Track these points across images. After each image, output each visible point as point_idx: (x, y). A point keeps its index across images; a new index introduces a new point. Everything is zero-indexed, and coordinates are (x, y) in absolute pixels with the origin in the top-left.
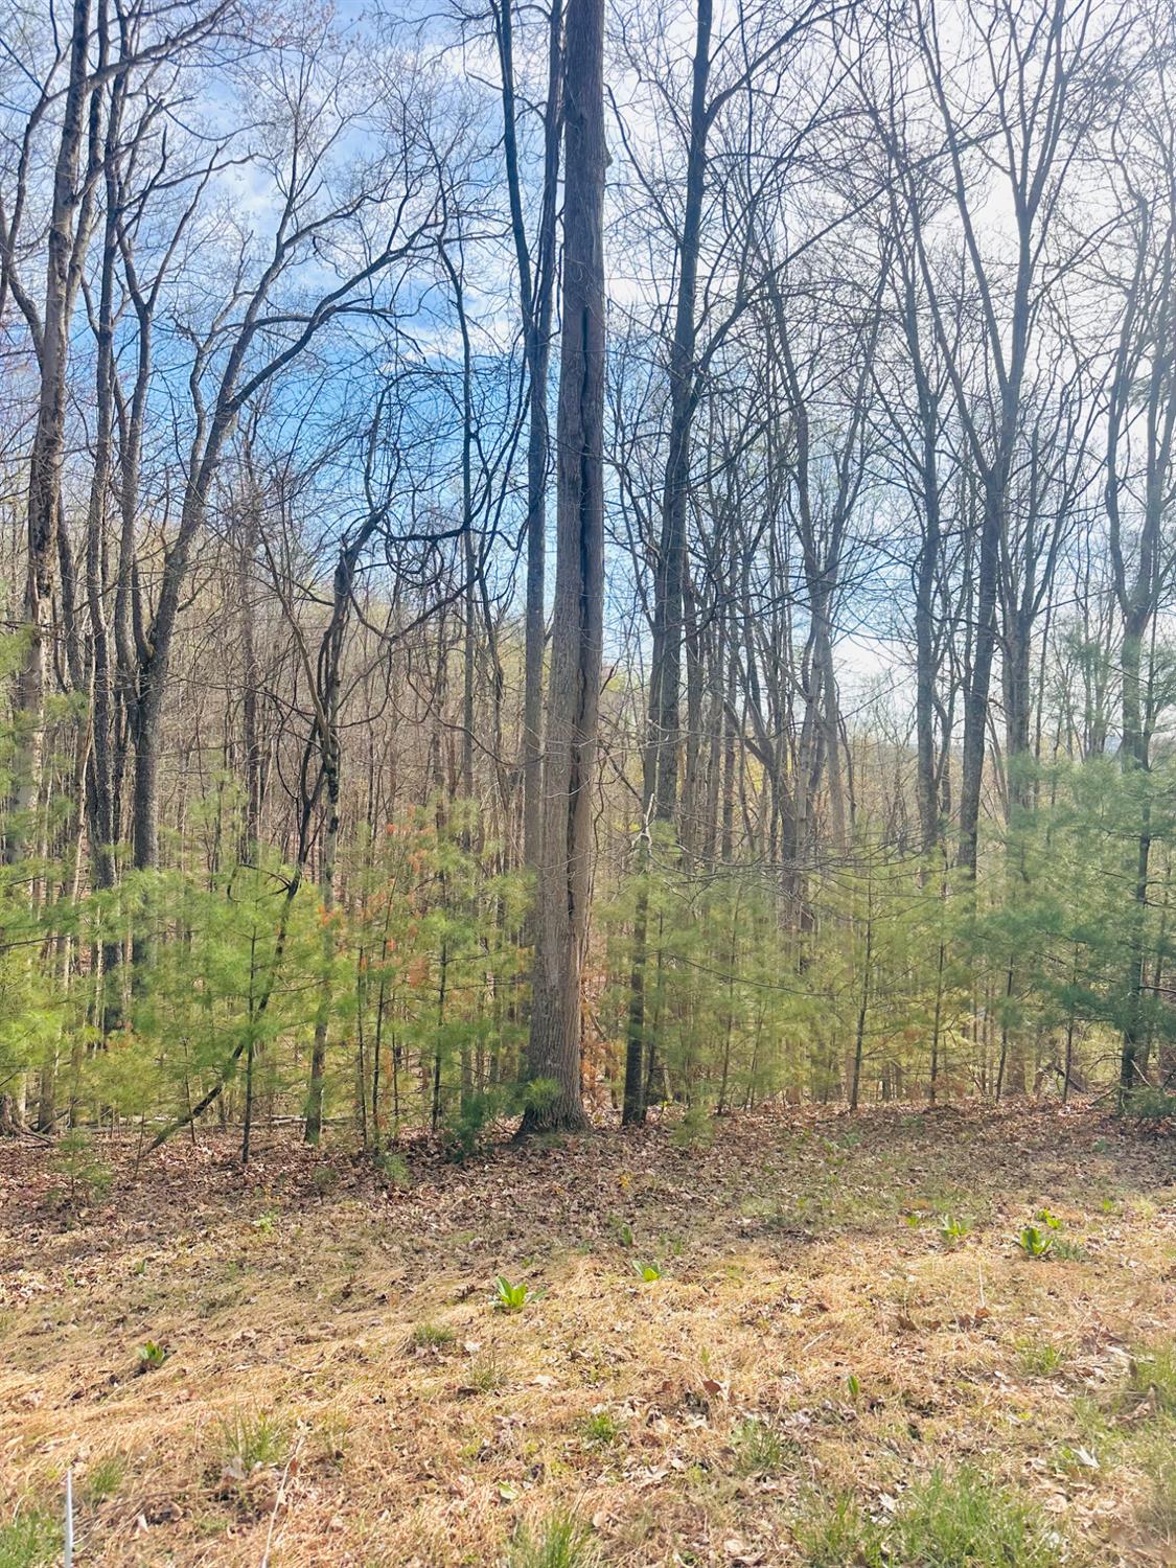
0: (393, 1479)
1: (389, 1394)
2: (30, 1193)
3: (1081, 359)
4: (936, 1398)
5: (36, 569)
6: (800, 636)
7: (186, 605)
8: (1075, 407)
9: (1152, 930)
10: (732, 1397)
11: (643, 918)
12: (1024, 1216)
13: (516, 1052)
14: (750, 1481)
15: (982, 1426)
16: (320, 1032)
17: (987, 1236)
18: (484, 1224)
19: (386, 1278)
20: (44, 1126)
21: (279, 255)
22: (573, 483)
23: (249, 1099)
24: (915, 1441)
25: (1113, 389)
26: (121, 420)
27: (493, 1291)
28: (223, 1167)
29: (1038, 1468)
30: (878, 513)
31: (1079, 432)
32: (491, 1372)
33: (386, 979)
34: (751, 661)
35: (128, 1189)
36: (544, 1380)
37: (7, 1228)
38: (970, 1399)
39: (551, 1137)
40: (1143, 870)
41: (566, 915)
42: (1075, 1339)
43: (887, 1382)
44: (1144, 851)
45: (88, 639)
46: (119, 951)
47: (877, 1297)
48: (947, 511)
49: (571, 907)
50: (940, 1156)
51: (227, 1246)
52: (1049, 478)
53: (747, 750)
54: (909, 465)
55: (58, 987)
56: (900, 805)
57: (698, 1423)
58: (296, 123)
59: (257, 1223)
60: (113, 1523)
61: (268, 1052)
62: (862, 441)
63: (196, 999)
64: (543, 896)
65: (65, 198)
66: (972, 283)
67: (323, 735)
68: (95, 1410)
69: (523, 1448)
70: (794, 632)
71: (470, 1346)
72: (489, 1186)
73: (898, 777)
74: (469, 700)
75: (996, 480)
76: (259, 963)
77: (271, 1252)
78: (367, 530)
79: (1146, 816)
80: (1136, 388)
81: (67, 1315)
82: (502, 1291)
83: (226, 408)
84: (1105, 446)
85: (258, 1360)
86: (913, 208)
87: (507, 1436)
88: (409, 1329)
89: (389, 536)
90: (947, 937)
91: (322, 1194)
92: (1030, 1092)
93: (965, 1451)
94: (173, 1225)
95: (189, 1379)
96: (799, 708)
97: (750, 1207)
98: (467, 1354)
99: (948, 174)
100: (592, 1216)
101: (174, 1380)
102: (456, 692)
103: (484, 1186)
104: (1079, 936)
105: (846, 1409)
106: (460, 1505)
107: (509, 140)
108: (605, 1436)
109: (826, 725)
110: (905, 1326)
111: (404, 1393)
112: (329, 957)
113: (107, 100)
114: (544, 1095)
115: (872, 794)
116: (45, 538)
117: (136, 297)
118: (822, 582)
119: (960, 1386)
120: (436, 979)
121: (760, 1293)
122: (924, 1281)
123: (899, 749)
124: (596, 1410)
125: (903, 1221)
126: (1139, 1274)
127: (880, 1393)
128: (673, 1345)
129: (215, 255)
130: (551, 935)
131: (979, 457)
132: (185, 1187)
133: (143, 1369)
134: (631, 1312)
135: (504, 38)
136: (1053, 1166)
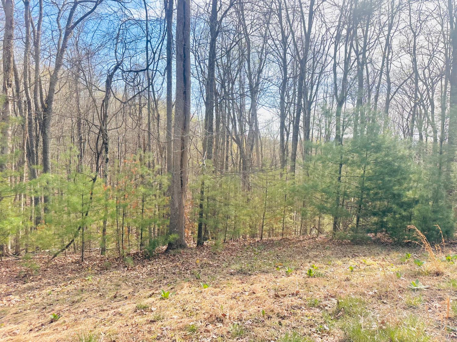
1: (129, 324)
2: (13, 273)
3: (328, 28)
4: (286, 314)
5: (6, 78)
6: (248, 107)
7: (58, 92)
8: (325, 42)
9: (342, 189)
10: (230, 318)
11: (203, 188)
12: (308, 267)
13: (165, 227)
14: (235, 340)
15: (298, 321)
16: (105, 222)
17: (298, 272)
18: (156, 275)
19: (127, 292)
20: (17, 253)
22: (181, 56)
23: (83, 243)
24: (280, 326)
25: (336, 37)
26: (34, 31)
27: (159, 294)
28: (76, 263)
29: (313, 331)
30: (270, 71)
31: (326, 49)
32: (160, 316)
33: (125, 206)
34: (234, 114)
35: (45, 270)
36: (175, 317)
37: (6, 283)
38: (295, 314)
39: (176, 250)
40: (340, 173)
41: (180, 187)
42: (323, 297)
43: (272, 311)
44: (341, 167)
45: (25, 102)
46: (40, 200)
47: (269, 289)
48: (289, 72)
49: (182, 184)
50: (285, 251)
51: (77, 285)
52: (318, 62)
53: (233, 140)
54: (279, 58)
55: (20, 211)
56: (275, 156)
57: (220, 325)
59: (87, 279)
61: (88, 229)
62: (266, 49)
63: (65, 214)
64: (173, 181)
66: (297, 3)
67: (103, 132)
69: (170, 336)
70: (246, 106)
71: (153, 309)
72: (158, 265)
73: (274, 149)
74: (149, 123)
75: (303, 62)
76: (85, 202)
77: (91, 286)
78: (116, 68)
79: (341, 158)
80: (342, 38)
81: (27, 308)
82: (162, 293)
83: (69, 29)
84: (333, 53)
85: (89, 317)
87: (165, 332)
88: (135, 305)
89: (123, 71)
90: (287, 191)
91: (107, 269)
92: (308, 234)
93: (294, 328)
94: (60, 280)
95: (66, 323)
96: (247, 128)
97: (233, 267)
98: (153, 311)
100: (188, 271)
101: (62, 324)
102: (145, 121)
103: (158, 266)
104: (323, 191)
105: (262, 319)
108: (193, 331)
109: (255, 133)
110: (277, 296)
111: (134, 323)
112: (107, 200)
114: (174, 239)
115: (267, 153)
116: (9, 68)
118: (254, 91)
119: (292, 311)
120: (141, 207)
121: (237, 290)
122: (282, 284)
123: (275, 141)
124: (191, 324)
125: (275, 269)
126: (338, 280)
127: (271, 314)
128: (213, 305)
130: (176, 193)
131: (299, 55)
132: (64, 269)
133: (51, 322)
134: (200, 297)
136: (315, 253)
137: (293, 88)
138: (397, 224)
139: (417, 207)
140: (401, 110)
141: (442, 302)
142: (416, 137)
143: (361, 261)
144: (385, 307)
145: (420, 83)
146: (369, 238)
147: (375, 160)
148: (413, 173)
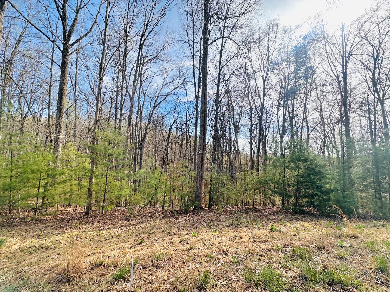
0: (179, 263)
1: (177, 249)
2: (124, 216)
3: (273, 101)
4: (262, 254)
5: (128, 128)
6: (233, 139)
7: (148, 133)
8: (272, 108)
9: (286, 182)
10: (230, 252)
11: (211, 179)
12: (270, 225)
14: (234, 266)
15: (270, 259)
16: (165, 194)
17: (265, 228)
18: (189, 223)
19: (175, 231)
20: (125, 206)
21: (162, 87)
22: (203, 116)
24: (260, 261)
25: (278, 105)
26: (141, 109)
27: (191, 233)
28: (151, 213)
29: (280, 266)
31: (273, 111)
32: (192, 246)
35: (137, 216)
36: (201, 248)
37: (121, 221)
38: (268, 254)
39: (198, 210)
40: (284, 173)
42: (282, 245)
43: (254, 251)
44: (285, 170)
45: (135, 138)
46: (137, 181)
47: (250, 237)
48: (253, 122)
49: (201, 177)
50: (256, 215)
51: (152, 225)
52: (269, 117)
53: (226, 155)
54: (248, 115)
55: (128, 186)
56: (247, 163)
57: (225, 256)
58: (165, 70)
59: (156, 221)
60: (137, 268)
61: (158, 196)
64: (197, 175)
65: (135, 80)
66: (257, 91)
67: (166, 151)
68: (134, 250)
69: (199, 259)
71: (189, 242)
73: (247, 159)
74: (186, 146)
75: (261, 117)
76: (157, 183)
77: (158, 226)
78: (174, 123)
79: (285, 165)
80: (281, 105)
81: (129, 234)
82: (193, 233)
83: (154, 107)
84: (277, 112)
85: (157, 243)
86: (249, 81)
87: (196, 257)
88: (180, 239)
89: (177, 124)
90: (256, 182)
91: (165, 217)
92: (268, 206)
93: (268, 263)
94: (144, 221)
95: (147, 245)
96: (233, 148)
97: (228, 222)
99: (253, 77)
100: (205, 222)
101: (145, 245)
102: (184, 145)
103: (189, 218)
104: (276, 182)
105: (248, 255)
106: (190, 268)
107: (194, 72)
108: (211, 258)
109: (237, 151)
110: (255, 242)
111: (180, 249)
112: (166, 183)
113: (141, 68)
114: (198, 204)
115: (243, 162)
116: (130, 124)
117: (143, 93)
118: (236, 132)
119: (265, 252)
120: (181, 187)
121: (232, 235)
122: (257, 235)
123: (247, 155)
124: (209, 253)
125: (252, 225)
126: (289, 235)
127: (253, 253)
128: (220, 243)
129: (154, 87)
130: (199, 181)
131: (258, 114)
132: (145, 216)
133: (140, 243)
134: (212, 237)
135: (193, 59)
136: (273, 217)
137: (256, 129)
138: (321, 203)
139: (333, 194)
140: (316, 140)
141: (363, 257)
142: (326, 154)
143: (301, 224)
144: (323, 256)
145: (326, 126)
146: (304, 211)
147: (304, 167)
148: (328, 174)
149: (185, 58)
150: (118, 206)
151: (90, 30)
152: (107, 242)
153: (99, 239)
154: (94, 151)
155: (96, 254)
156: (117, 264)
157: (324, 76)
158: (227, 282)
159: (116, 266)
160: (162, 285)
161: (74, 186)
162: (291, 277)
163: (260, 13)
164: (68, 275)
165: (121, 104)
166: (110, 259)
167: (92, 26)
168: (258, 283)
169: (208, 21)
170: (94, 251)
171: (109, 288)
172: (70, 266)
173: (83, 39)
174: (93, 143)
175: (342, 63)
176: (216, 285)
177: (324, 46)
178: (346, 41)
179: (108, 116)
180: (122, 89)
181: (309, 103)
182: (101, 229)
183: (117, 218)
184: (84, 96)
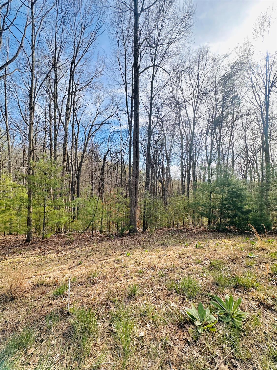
0: (113, 279)
1: (112, 268)
2: (64, 241)
3: (202, 130)
4: (185, 267)
5: (64, 158)
6: (166, 166)
7: (84, 162)
8: (201, 136)
9: (212, 205)
10: (158, 267)
11: (145, 204)
12: (196, 243)
13: (128, 222)
14: (160, 279)
15: (191, 271)
16: (102, 219)
17: (191, 245)
18: (124, 245)
19: (111, 252)
20: (65, 232)
21: (96, 116)
22: (135, 146)
23: (93, 228)
24: (182, 273)
25: (206, 134)
26: (75, 138)
27: (125, 254)
28: (89, 237)
29: (198, 276)
31: (202, 139)
32: (125, 264)
33: (111, 212)
34: (159, 169)
35: (77, 240)
36: (133, 265)
37: (61, 246)
38: (189, 267)
39: (133, 233)
40: (211, 197)
42: (203, 259)
43: (178, 265)
44: (211, 194)
45: (71, 167)
46: (75, 209)
47: (177, 254)
49: (135, 203)
50: (184, 235)
51: (90, 248)
52: (198, 145)
53: (159, 181)
54: (179, 144)
55: (67, 213)
56: (179, 188)
57: (153, 271)
58: (98, 99)
59: (94, 245)
60: (75, 285)
61: (95, 222)
62: (173, 140)
63: (85, 215)
64: (132, 201)
65: (68, 109)
66: (187, 120)
67: (102, 179)
68: (73, 270)
69: (130, 275)
71: (123, 261)
73: (179, 185)
74: (121, 175)
75: (191, 145)
76: (94, 210)
77: (96, 249)
78: (108, 152)
79: (211, 189)
80: (209, 133)
81: (69, 257)
82: (127, 254)
83: (89, 136)
84: (205, 141)
85: (94, 263)
86: (180, 110)
87: (128, 273)
88: (114, 259)
89: (111, 153)
90: (185, 206)
91: (103, 241)
92: (196, 226)
93: (189, 274)
94: (83, 245)
95: (85, 266)
96: (166, 176)
97: (160, 242)
99: (184, 106)
100: (139, 243)
101: (83, 266)
102: (119, 174)
103: (125, 240)
104: (202, 205)
105: (173, 269)
106: (122, 282)
107: (126, 101)
108: (141, 273)
109: (169, 178)
110: (180, 257)
111: (114, 267)
112: (103, 209)
113: (73, 96)
114: (132, 228)
115: (175, 187)
116: (65, 154)
117: (77, 122)
118: (168, 159)
119: (188, 265)
120: (117, 212)
121: (161, 253)
122: (183, 252)
123: (179, 181)
124: (140, 269)
125: (180, 244)
126: (211, 250)
127: (177, 267)
128: (150, 261)
129: (88, 116)
130: (133, 206)
131: (189, 142)
132: (84, 240)
133: (79, 264)
134: (144, 256)
135: (126, 87)
136: (199, 236)
137: (186, 157)
138: (241, 222)
139: (251, 214)
140: (240, 166)
141: (266, 265)
142: (249, 178)
143: (223, 241)
144: (235, 266)
146: (227, 229)
147: (228, 191)
148: (248, 197)
149: (118, 86)
150: (58, 233)
151: (17, 55)
152: (47, 265)
153: (41, 263)
154: (30, 181)
155: (38, 276)
156: (57, 283)
157: (249, 105)
158: (153, 291)
159: (56, 285)
160: (97, 297)
161: (13, 216)
162: (206, 284)
163: (189, 41)
164: (11, 295)
165: (55, 134)
166: (50, 279)
167: (18, 50)
168: (178, 291)
169: (139, 48)
170: (36, 274)
171: (50, 303)
172: (13, 287)
173: (9, 65)
174: (29, 174)
175: (265, 93)
176: (143, 295)
177: (250, 76)
178: (270, 71)
179: (43, 146)
180: (55, 119)
181: (235, 131)
182: (42, 254)
183: (58, 244)
184: (16, 126)
